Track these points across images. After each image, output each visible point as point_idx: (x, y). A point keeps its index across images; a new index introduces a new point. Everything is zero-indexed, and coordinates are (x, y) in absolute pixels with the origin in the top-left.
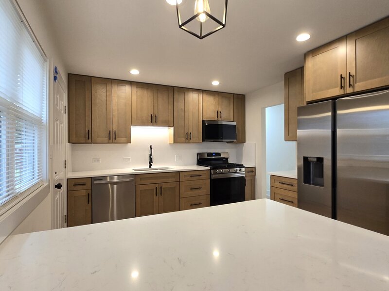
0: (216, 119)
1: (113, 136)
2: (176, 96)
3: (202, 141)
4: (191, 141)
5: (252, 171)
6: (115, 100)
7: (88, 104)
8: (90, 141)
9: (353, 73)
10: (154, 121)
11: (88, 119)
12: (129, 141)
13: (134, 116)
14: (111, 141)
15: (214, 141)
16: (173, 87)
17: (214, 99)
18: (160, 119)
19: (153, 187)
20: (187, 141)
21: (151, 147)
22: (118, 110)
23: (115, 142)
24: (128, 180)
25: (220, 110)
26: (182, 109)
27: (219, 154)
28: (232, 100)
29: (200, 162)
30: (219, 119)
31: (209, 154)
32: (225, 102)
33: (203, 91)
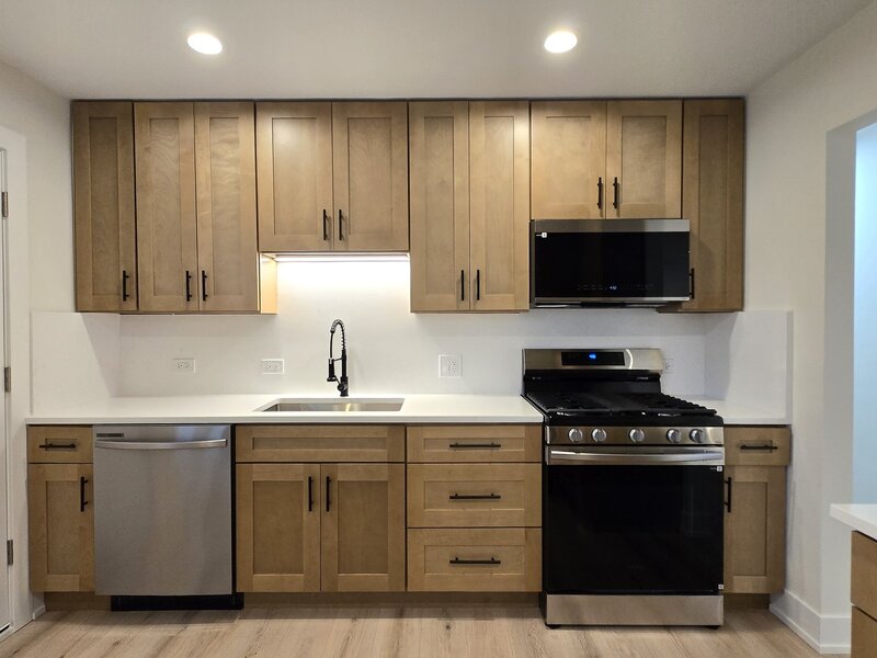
0: (595, 214)
1: (197, 288)
2: (419, 134)
3: (527, 306)
4: (480, 305)
5: (772, 443)
8: (131, 305)
10: (335, 232)
11: (125, 236)
13: (266, 220)
14: (193, 304)
15: (584, 305)
16: (408, 101)
18: (359, 223)
19: (299, 473)
20: (464, 305)
22: (214, 203)
23: (208, 308)
25: (611, 174)
27: (618, 357)
28: (673, 128)
29: (534, 384)
30: (610, 213)
31: (570, 355)
32: (639, 138)
33: (534, 103)
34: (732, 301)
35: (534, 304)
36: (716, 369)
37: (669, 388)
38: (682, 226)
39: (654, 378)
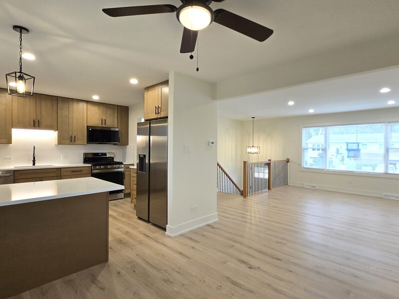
0: (101, 126)
2: (60, 105)
3: (86, 143)
4: (75, 143)
5: (128, 167)
9: (160, 106)
10: (36, 124)
12: (10, 142)
13: (15, 120)
16: (57, 97)
17: (99, 109)
20: (71, 143)
21: (34, 147)
24: (8, 175)
25: (104, 118)
26: (66, 116)
27: (105, 154)
28: (116, 111)
29: (86, 160)
30: (104, 126)
31: (95, 154)
32: (110, 112)
33: (88, 102)
34: (126, 143)
35: (88, 143)
36: (124, 156)
37: (116, 160)
38: (117, 130)
39: (113, 158)
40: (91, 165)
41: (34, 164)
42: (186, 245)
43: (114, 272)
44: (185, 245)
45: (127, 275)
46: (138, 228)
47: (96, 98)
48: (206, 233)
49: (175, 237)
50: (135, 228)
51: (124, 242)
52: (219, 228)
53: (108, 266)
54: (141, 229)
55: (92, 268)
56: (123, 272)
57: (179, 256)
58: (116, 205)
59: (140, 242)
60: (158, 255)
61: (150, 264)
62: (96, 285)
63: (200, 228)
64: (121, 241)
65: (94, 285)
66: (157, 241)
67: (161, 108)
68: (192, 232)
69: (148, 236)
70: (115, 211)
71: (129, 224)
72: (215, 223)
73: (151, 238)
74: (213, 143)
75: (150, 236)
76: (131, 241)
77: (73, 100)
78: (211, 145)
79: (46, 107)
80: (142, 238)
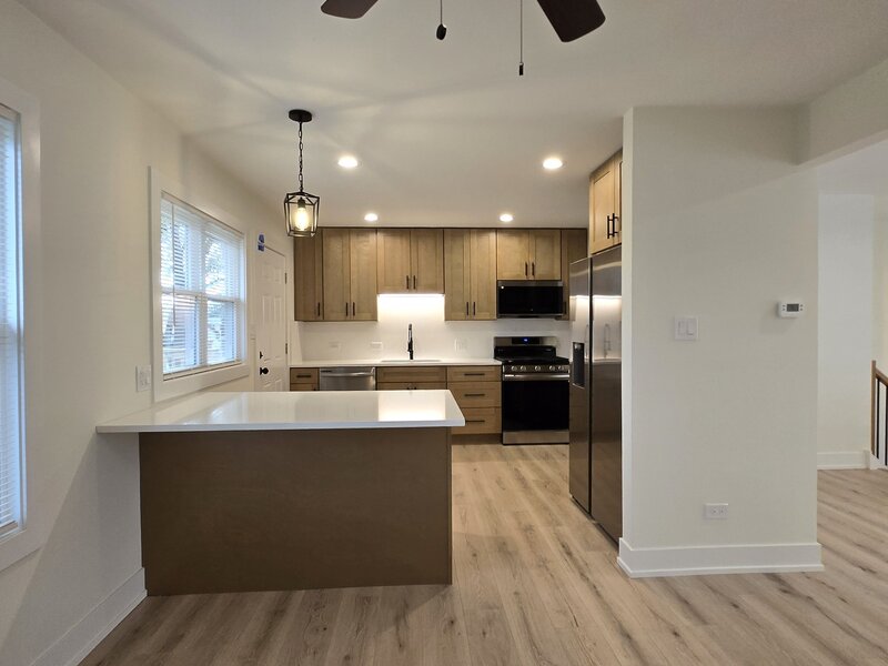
0: (524, 278)
1: (350, 310)
3: (495, 317)
6: (354, 257)
7: (318, 265)
8: (321, 317)
9: (617, 214)
10: (412, 285)
11: (318, 287)
12: (374, 318)
13: (381, 280)
14: (349, 317)
16: (443, 229)
17: (520, 241)
18: (421, 282)
20: (468, 317)
21: (410, 326)
22: (358, 272)
23: (354, 319)
25: (532, 260)
26: (458, 265)
28: (557, 242)
29: (498, 353)
30: (531, 278)
31: (516, 340)
32: (543, 246)
33: (498, 230)
35: (499, 316)
37: (559, 354)
38: (560, 284)
39: (554, 349)
40: (500, 363)
41: (412, 358)
42: (656, 616)
43: (446, 616)
44: (654, 613)
45: (464, 635)
46: (559, 524)
47: (506, 219)
48: (747, 601)
49: (641, 580)
50: (553, 523)
51: (510, 549)
52: (810, 599)
53: (444, 597)
54: (565, 529)
55: (416, 586)
56: (461, 624)
57: (615, 642)
58: (546, 457)
59: (543, 564)
60: (565, 613)
61: (529, 631)
62: (398, 629)
63: (738, 578)
64: (504, 543)
65: (393, 629)
66: (582, 575)
67: (620, 219)
68: (701, 580)
69: (569, 554)
70: (537, 470)
71: (546, 509)
72: (806, 575)
73: (575, 561)
74: (793, 308)
75: (576, 555)
76: (525, 553)
77: (470, 230)
78: (785, 313)
79: (425, 250)
80: (553, 551)
